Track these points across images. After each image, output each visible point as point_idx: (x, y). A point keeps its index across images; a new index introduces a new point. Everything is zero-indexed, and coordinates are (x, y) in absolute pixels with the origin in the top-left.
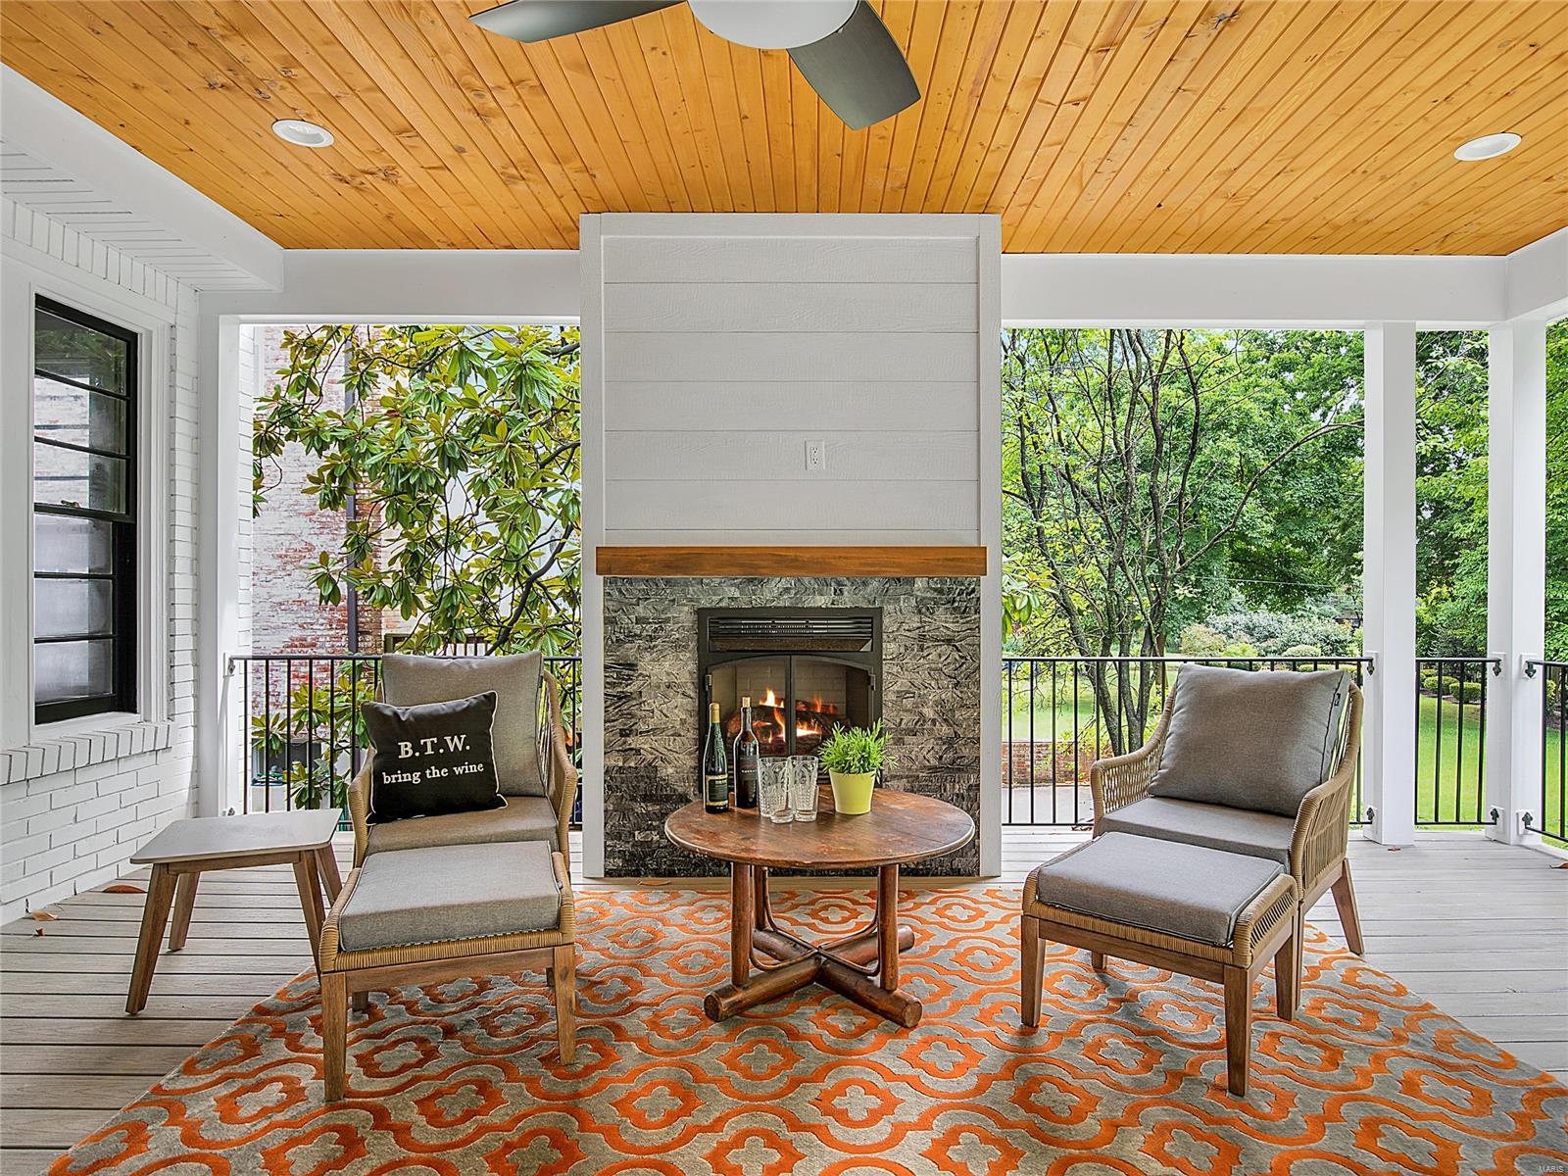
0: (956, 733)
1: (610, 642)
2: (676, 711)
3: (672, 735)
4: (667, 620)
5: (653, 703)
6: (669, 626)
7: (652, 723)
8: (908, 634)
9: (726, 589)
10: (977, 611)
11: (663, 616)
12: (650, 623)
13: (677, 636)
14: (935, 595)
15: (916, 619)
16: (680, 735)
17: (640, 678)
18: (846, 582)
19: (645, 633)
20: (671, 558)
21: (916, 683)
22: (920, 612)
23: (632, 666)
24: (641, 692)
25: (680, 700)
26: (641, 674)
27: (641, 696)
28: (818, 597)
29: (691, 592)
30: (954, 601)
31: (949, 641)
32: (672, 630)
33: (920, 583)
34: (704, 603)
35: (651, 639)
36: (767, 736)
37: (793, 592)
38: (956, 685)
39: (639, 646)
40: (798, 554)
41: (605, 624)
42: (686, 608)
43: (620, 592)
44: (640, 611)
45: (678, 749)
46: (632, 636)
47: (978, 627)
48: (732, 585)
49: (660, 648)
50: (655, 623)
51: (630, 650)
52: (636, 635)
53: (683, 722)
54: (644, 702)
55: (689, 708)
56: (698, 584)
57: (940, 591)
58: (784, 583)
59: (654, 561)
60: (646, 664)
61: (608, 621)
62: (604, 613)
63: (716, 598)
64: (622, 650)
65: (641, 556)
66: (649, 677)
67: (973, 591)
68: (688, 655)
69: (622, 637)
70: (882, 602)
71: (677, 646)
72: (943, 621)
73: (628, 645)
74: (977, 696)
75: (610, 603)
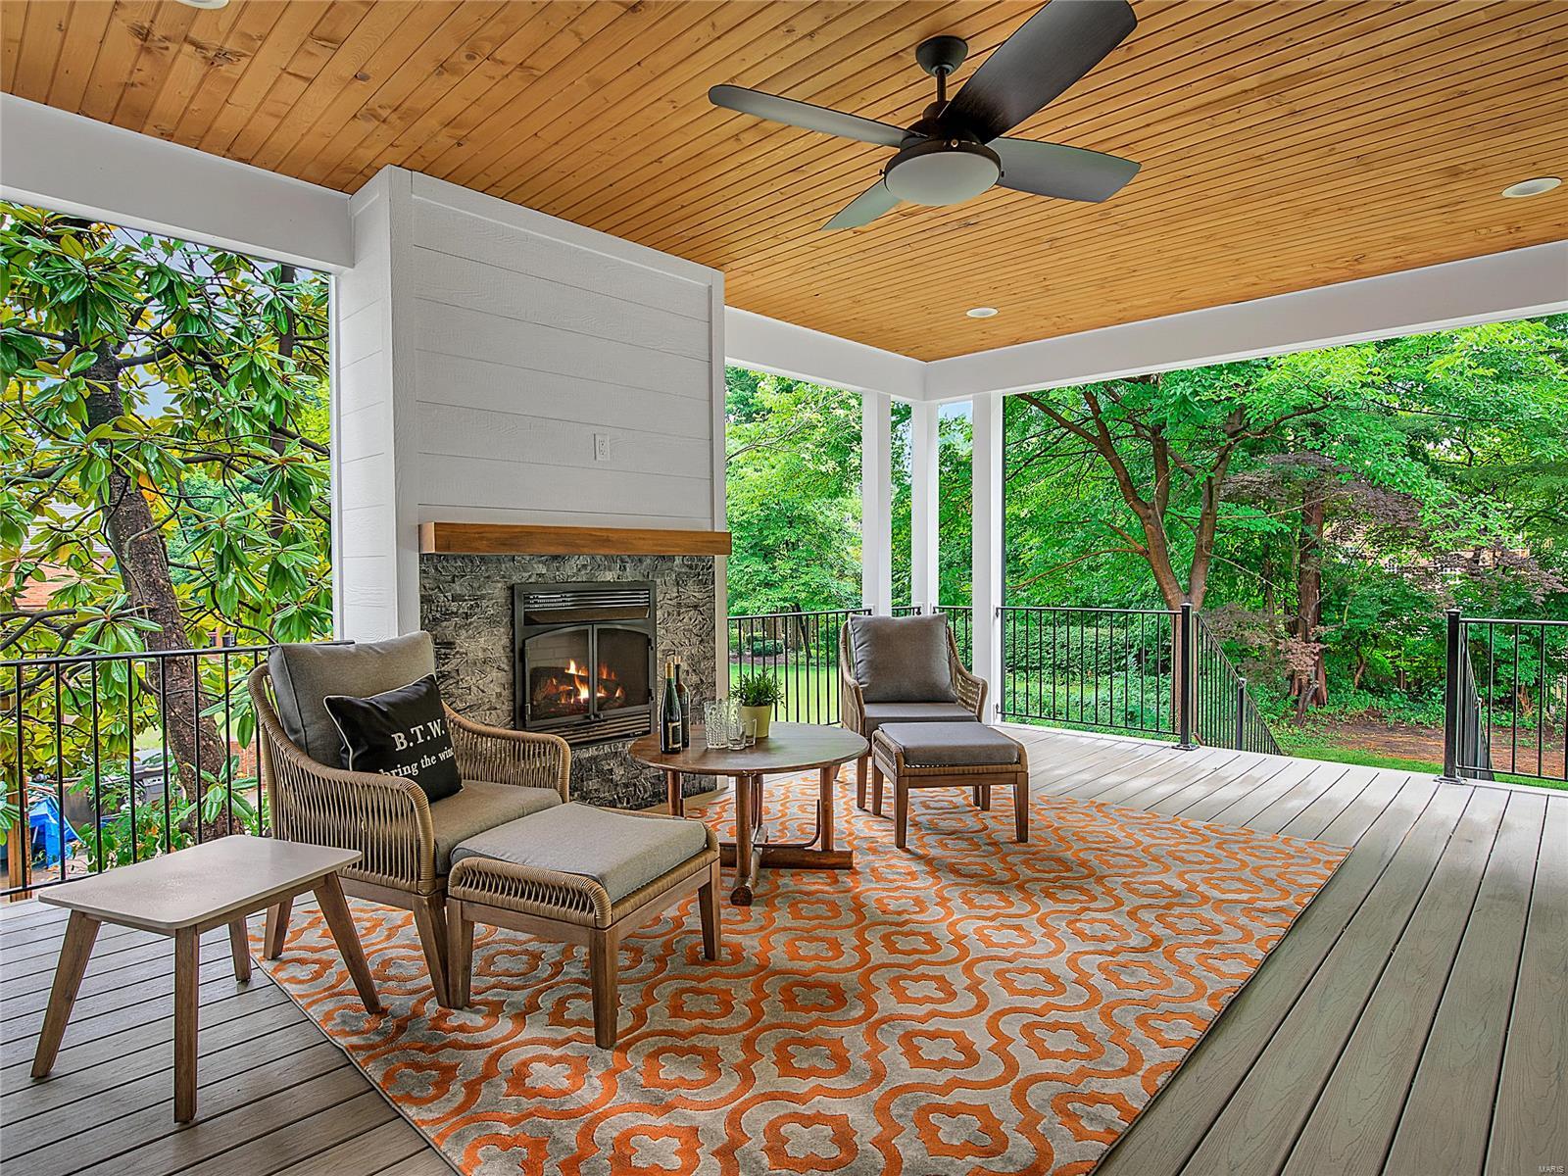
0: (701, 680)
1: (427, 621)
2: (491, 685)
3: (488, 709)
4: (482, 597)
5: (470, 680)
6: (484, 603)
7: (471, 699)
8: (670, 602)
9: (535, 566)
10: (713, 583)
11: (479, 593)
12: (465, 600)
13: (492, 612)
14: (688, 570)
15: (675, 590)
16: (496, 709)
17: (458, 656)
18: (627, 559)
19: (461, 611)
20: (506, 536)
21: (676, 642)
22: (678, 583)
23: (450, 645)
24: (457, 670)
25: (495, 674)
26: (458, 652)
27: (458, 675)
28: (607, 573)
29: (504, 569)
30: (699, 575)
31: (695, 607)
32: (488, 606)
33: (678, 561)
34: (515, 579)
35: (467, 616)
36: (570, 699)
37: (589, 568)
38: (701, 641)
39: (456, 624)
40: (610, 535)
41: (422, 603)
42: (500, 585)
43: (436, 569)
44: (457, 588)
45: (494, 723)
46: (448, 615)
47: (714, 595)
48: (539, 562)
49: (475, 624)
50: (471, 600)
51: (448, 628)
52: (453, 613)
53: (499, 695)
54: (462, 680)
55: (503, 681)
56: (509, 560)
57: (690, 567)
58: (582, 561)
59: (491, 539)
60: (463, 642)
61: (425, 600)
62: (420, 591)
63: (526, 575)
64: (439, 629)
65: (478, 533)
66: (466, 654)
67: (711, 566)
68: (502, 630)
69: (438, 616)
70: (653, 576)
71: (492, 622)
72: (693, 592)
73: (444, 624)
74: (713, 649)
75: (426, 581)
